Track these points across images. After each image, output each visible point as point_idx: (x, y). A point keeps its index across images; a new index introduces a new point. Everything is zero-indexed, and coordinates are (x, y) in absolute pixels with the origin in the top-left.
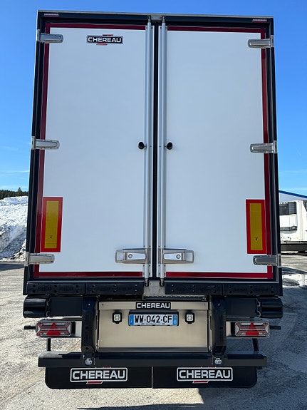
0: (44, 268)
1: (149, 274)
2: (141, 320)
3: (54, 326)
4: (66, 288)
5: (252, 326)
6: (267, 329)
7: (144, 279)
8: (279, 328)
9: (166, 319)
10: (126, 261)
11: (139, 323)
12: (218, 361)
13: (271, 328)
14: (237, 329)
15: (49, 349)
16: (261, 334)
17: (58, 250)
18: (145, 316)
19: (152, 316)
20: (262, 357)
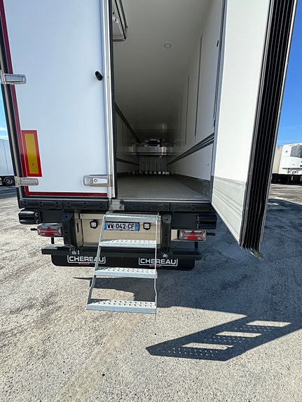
0: (32, 189)
1: (112, 195)
2: (112, 227)
3: (49, 229)
4: (49, 204)
5: (193, 233)
6: (204, 235)
7: (108, 198)
8: (214, 234)
9: (130, 226)
10: (92, 185)
11: (111, 228)
12: (165, 256)
13: (208, 234)
14: (181, 235)
15: (53, 242)
16: (199, 239)
17: (40, 175)
18: (115, 224)
19: (120, 224)
20: (198, 254)
